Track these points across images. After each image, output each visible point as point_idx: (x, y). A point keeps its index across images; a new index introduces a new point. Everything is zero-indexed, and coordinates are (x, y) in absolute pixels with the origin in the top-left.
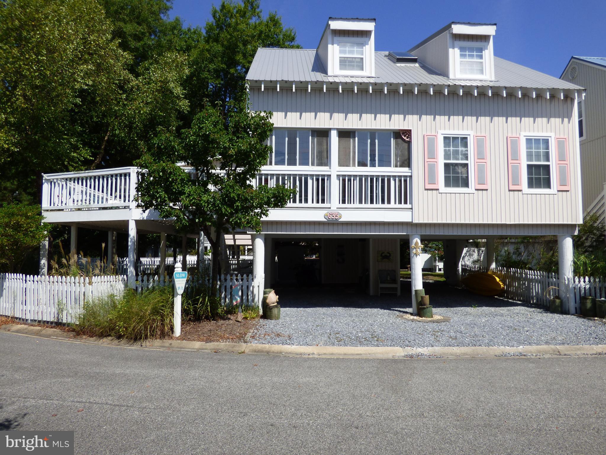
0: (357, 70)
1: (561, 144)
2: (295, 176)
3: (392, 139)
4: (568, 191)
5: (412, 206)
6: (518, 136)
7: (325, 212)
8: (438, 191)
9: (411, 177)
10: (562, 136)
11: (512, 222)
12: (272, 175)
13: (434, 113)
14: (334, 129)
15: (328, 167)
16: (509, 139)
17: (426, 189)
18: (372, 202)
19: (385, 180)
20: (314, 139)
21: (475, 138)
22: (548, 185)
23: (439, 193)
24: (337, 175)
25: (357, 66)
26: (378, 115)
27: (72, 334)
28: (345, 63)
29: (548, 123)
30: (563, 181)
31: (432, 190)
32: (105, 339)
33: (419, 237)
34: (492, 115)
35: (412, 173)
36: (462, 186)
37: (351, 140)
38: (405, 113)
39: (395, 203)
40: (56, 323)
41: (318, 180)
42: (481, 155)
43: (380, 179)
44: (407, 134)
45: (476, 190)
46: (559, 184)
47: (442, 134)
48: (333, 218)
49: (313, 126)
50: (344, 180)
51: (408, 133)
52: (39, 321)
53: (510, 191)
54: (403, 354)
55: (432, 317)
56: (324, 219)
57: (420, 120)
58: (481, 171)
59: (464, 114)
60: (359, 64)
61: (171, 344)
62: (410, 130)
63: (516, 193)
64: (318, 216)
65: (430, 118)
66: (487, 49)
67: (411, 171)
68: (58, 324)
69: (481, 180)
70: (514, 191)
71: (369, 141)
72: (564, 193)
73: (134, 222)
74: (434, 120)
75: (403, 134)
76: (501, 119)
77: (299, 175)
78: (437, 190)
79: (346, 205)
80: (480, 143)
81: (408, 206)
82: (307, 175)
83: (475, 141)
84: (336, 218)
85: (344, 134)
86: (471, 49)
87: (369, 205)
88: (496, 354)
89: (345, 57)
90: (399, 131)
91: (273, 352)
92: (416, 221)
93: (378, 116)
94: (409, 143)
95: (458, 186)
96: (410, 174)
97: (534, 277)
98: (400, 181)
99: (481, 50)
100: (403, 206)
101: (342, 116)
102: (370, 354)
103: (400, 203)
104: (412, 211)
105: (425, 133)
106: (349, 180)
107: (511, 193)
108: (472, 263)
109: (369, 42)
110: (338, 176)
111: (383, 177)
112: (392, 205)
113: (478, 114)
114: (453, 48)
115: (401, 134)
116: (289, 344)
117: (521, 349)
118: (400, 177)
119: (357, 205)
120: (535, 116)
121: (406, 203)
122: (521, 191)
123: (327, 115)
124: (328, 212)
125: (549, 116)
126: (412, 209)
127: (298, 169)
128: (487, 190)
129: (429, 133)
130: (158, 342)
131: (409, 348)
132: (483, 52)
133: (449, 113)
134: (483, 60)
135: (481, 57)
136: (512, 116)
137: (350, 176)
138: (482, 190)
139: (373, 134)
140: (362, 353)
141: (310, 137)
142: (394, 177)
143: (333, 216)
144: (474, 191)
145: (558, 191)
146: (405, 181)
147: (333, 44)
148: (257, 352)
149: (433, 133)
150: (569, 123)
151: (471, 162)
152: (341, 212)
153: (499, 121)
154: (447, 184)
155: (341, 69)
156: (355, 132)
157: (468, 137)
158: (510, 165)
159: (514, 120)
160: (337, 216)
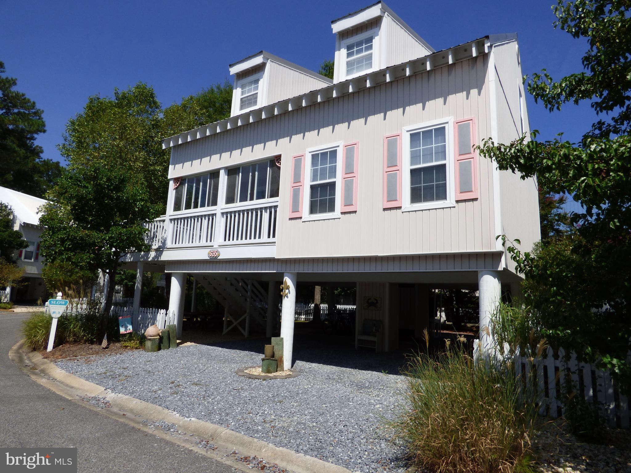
0: (253, 105)
1: (463, 130)
3: (268, 168)
4: (476, 199)
5: (275, 239)
6: (399, 133)
7: (207, 250)
8: (301, 220)
10: (466, 117)
11: (386, 254)
12: (181, 219)
13: (304, 130)
14: (222, 168)
15: (215, 207)
16: (385, 140)
17: (290, 219)
19: (258, 212)
20: (211, 180)
21: (345, 148)
22: (442, 195)
23: (302, 222)
24: (222, 213)
25: (253, 102)
28: (244, 103)
29: (445, 104)
30: (466, 185)
31: (296, 218)
35: (278, 202)
36: (329, 211)
37: (237, 176)
38: (277, 137)
41: (209, 219)
43: (254, 212)
44: (278, 160)
45: (342, 213)
46: (458, 191)
47: (310, 152)
48: (213, 256)
51: (279, 158)
53: (384, 209)
56: (207, 257)
57: (290, 142)
59: (333, 123)
60: (254, 100)
62: (281, 155)
63: (393, 211)
65: (299, 137)
66: (378, 35)
67: (277, 200)
69: (348, 201)
70: (390, 209)
71: (251, 174)
72: (469, 204)
74: (303, 139)
76: (377, 116)
78: (301, 218)
79: (226, 243)
80: (350, 154)
82: (203, 215)
83: (346, 152)
84: (215, 256)
86: (360, 43)
89: (244, 97)
90: (273, 158)
92: (277, 256)
93: (255, 147)
95: (324, 211)
98: (271, 212)
99: (371, 39)
100: (271, 239)
101: (228, 154)
103: (269, 236)
104: (276, 245)
105: (293, 155)
107: (387, 212)
109: (263, 76)
112: (262, 239)
114: (340, 49)
115: (275, 160)
117: (186, 421)
118: (271, 207)
119: (235, 241)
120: (424, 100)
121: (274, 235)
122: (400, 208)
123: (218, 156)
124: (211, 250)
125: (446, 94)
126: (275, 242)
127: (199, 211)
128: (355, 212)
129: (297, 155)
132: (374, 40)
134: (372, 51)
135: (370, 48)
136: (392, 109)
137: (232, 212)
138: (350, 212)
139: (253, 166)
142: (266, 208)
143: (214, 254)
144: (340, 216)
145: (457, 202)
147: (236, 89)
149: (301, 153)
150: (479, 94)
151: (339, 180)
152: (220, 250)
153: (376, 119)
154: (312, 211)
155: (241, 109)
156: (240, 168)
157: (338, 149)
158: (385, 175)
159: (393, 114)
160: (216, 254)
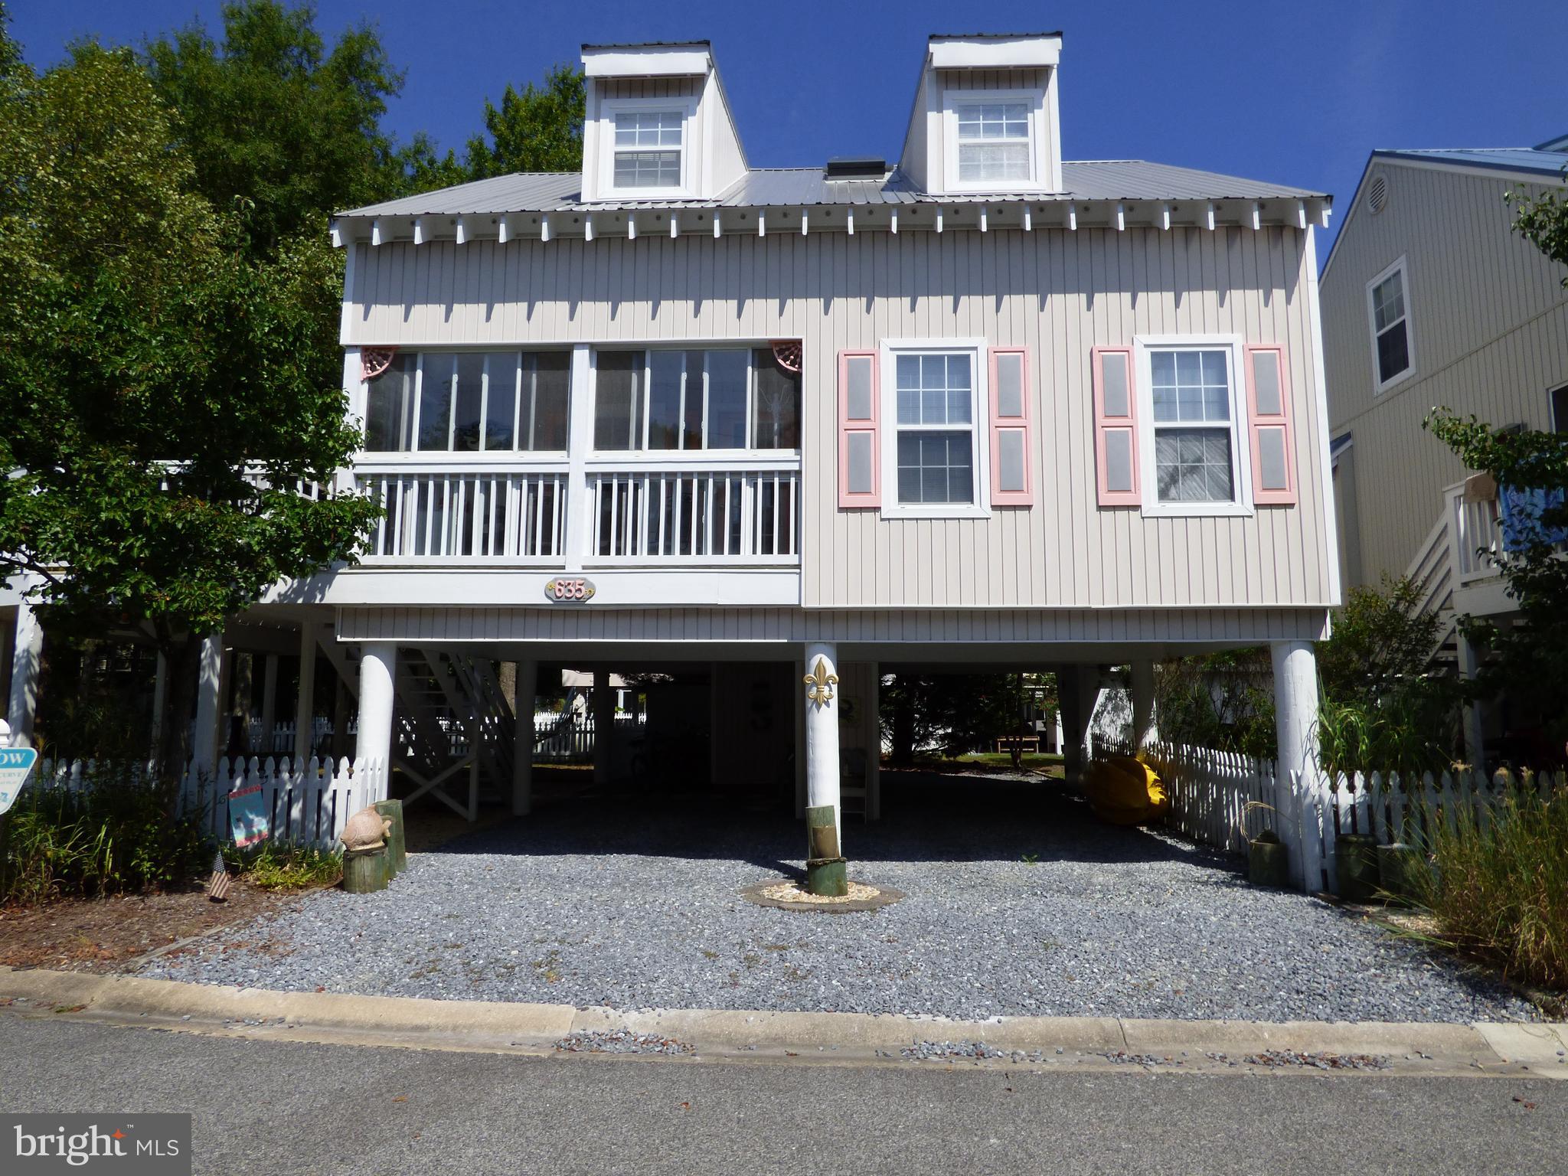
0: (664, 184)
1: (1264, 366)
2: (470, 479)
3: (750, 369)
5: (801, 559)
6: (1126, 345)
7: (547, 579)
8: (878, 514)
9: (798, 474)
10: (1267, 342)
11: (1110, 604)
12: (408, 478)
13: (869, 289)
14: (582, 345)
15: (564, 453)
16: (1097, 356)
17: (841, 510)
18: (685, 549)
19: (725, 485)
20: (531, 377)
21: (993, 356)
22: (1225, 489)
23: (882, 520)
24: (588, 475)
25: (665, 174)
29: (1222, 305)
30: (1272, 474)
31: (861, 510)
34: (1043, 288)
35: (800, 461)
36: (954, 500)
37: (633, 375)
38: (784, 291)
39: (754, 551)
41: (533, 489)
42: (1009, 406)
43: (711, 481)
44: (790, 354)
45: (994, 508)
46: (1258, 485)
47: (892, 349)
48: (568, 595)
50: (607, 489)
51: (793, 349)
53: (1100, 508)
55: (842, 892)
56: (544, 600)
57: (827, 313)
58: (1010, 455)
59: (957, 288)
60: (669, 169)
62: (800, 342)
63: (1121, 515)
64: (530, 590)
65: (857, 304)
66: (1040, 107)
67: (798, 458)
69: (1010, 478)
70: (1114, 508)
71: (684, 376)
72: (1278, 513)
74: (868, 311)
75: (780, 352)
76: (1072, 298)
77: (482, 475)
78: (876, 509)
79: (612, 559)
80: (1008, 372)
81: (791, 558)
82: (506, 475)
83: (993, 365)
84: (579, 595)
86: (993, 111)
87: (676, 558)
89: (631, 153)
90: (767, 346)
92: (809, 603)
93: (706, 304)
94: (796, 379)
95: (941, 498)
96: (795, 467)
97: (1228, 771)
98: (769, 488)
99: (1021, 111)
100: (776, 558)
101: (603, 308)
103: (768, 549)
104: (800, 574)
105: (841, 348)
106: (622, 488)
107: (1107, 515)
108: (1121, 732)
110: (590, 477)
111: (719, 478)
112: (744, 555)
113: (1000, 288)
114: (940, 110)
115: (776, 355)
117: (991, 1026)
118: (770, 474)
119: (643, 557)
120: (1178, 286)
121: (784, 549)
122: (1137, 508)
123: (563, 307)
124: (556, 579)
125: (1223, 285)
126: (799, 566)
127: (483, 459)
128: (1029, 507)
129: (852, 349)
132: (1030, 115)
133: (913, 289)
134: (1029, 139)
135: (1022, 130)
136: (1106, 290)
137: (625, 475)
138: (1015, 508)
139: (695, 355)
141: (519, 371)
142: (753, 475)
143: (570, 591)
144: (989, 513)
145: (1257, 506)
146: (784, 487)
147: (597, 120)
149: (867, 348)
150: (1288, 301)
151: (981, 428)
152: (593, 578)
153: (1066, 305)
154: (908, 491)
155: (617, 184)
156: (644, 353)
157: (972, 354)
158: (1100, 432)
159: (1110, 302)
160: (580, 590)
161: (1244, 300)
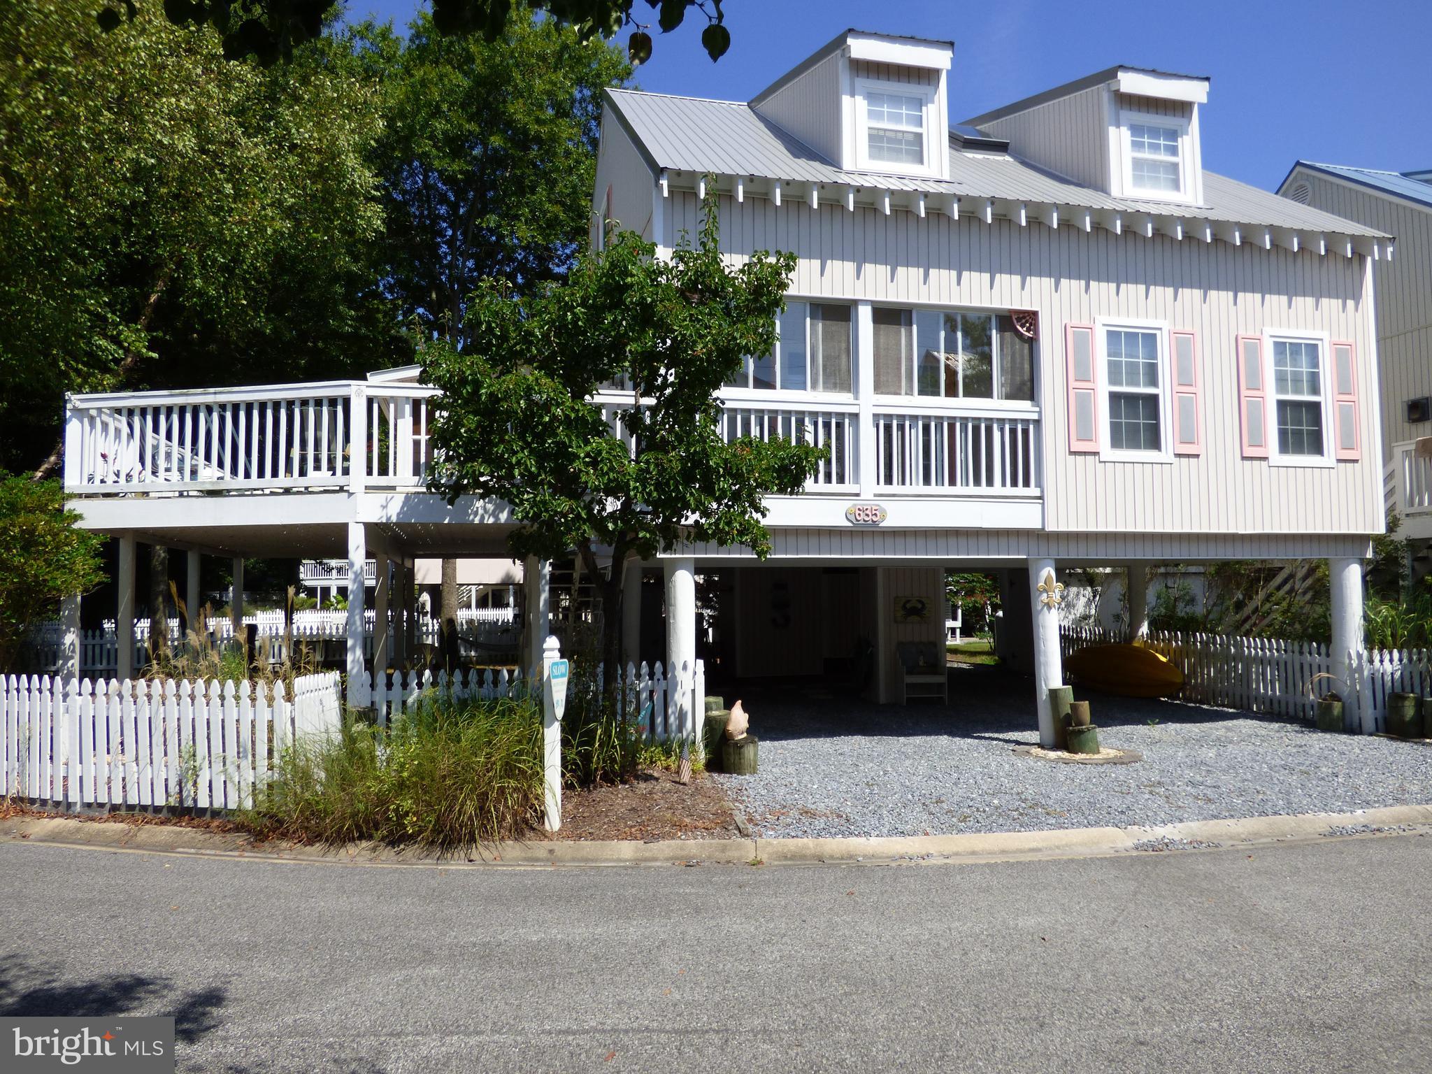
0: (907, 160)
1: (1342, 356)
2: (772, 414)
3: (994, 332)
4: (1357, 461)
5: (1042, 492)
6: (1258, 335)
7: (847, 504)
8: (1097, 457)
9: (1038, 423)
10: (1343, 339)
11: (1250, 531)
13: (1087, 274)
14: (865, 302)
15: (850, 396)
16: (1241, 342)
17: (1071, 453)
18: (952, 482)
19: (980, 429)
20: (818, 324)
21: (1173, 336)
22: (1317, 448)
23: (1100, 462)
24: (875, 415)
25: (909, 152)
26: (965, 274)
27: (241, 839)
28: (880, 142)
29: (1317, 309)
30: (1347, 439)
31: (1085, 453)
32: (352, 849)
33: (1053, 563)
34: (1206, 285)
35: (1040, 413)
36: (1145, 448)
37: (903, 331)
38: (1025, 270)
39: (1004, 484)
40: (171, 809)
41: (827, 426)
42: (1185, 377)
43: (970, 426)
44: (1027, 322)
45: (1176, 455)
46: (1339, 445)
47: (1104, 325)
48: (867, 519)
49: (816, 293)
50: (888, 428)
51: (1030, 318)
52: (115, 808)
53: (1244, 458)
54: (1130, 843)
55: (1099, 752)
56: (843, 522)
57: (1056, 291)
58: (1186, 412)
59: (1149, 280)
60: (915, 148)
61: (551, 851)
62: (1035, 314)
63: (1256, 463)
64: (833, 514)
65: (1076, 285)
66: (1187, 134)
67: (1037, 409)
68: (182, 812)
69: (1187, 433)
70: (1252, 459)
71: (942, 334)
72: (1350, 466)
73: (362, 527)
74: (1086, 292)
75: (1019, 320)
76: (1223, 294)
77: (784, 412)
78: (1096, 454)
79: (895, 488)
80: (1184, 349)
81: (1033, 491)
82: (803, 413)
83: (1173, 343)
84: (875, 519)
85: (889, 315)
86: (1154, 132)
87: (946, 489)
88: (1320, 830)
89: (878, 129)
90: (1008, 314)
91: (832, 857)
92: (1051, 527)
94: (1032, 343)
95: (1137, 445)
96: (1035, 416)
97: (1260, 652)
98: (1013, 432)
99: (1173, 135)
100: (1020, 490)
101: (883, 270)
102: (1058, 847)
103: (1014, 483)
104: (1043, 504)
105: (1067, 320)
106: (901, 428)
107: (1247, 463)
109: (936, 97)
110: (876, 417)
111: (976, 423)
112: (997, 489)
113: (1178, 282)
114: (1117, 126)
115: (1015, 321)
116: (858, 835)
118: (1013, 422)
119: (921, 489)
120: (1291, 292)
121: (1027, 483)
122: (1265, 459)
123: (850, 266)
124: (855, 505)
125: (1318, 294)
126: (1041, 498)
127: (781, 397)
128: (1197, 456)
129: (1075, 322)
130: (512, 849)
131: (1136, 827)
132: (1179, 139)
133: (1119, 277)
134: (1179, 159)
135: (1174, 151)
136: (1245, 291)
137: (903, 417)
138: (1188, 456)
139: (953, 319)
140: (1040, 846)
141: (808, 320)
142: (1001, 421)
143: (867, 515)
144: (1172, 459)
145: (1339, 461)
146: (1026, 432)
147: (853, 95)
148: (791, 859)
149: (1085, 323)
150: (1356, 309)
151: (1165, 391)
152: (884, 505)
153: (1221, 298)
154: (1116, 442)
155: (872, 156)
156: (910, 312)
157: (1158, 333)
158: (1243, 401)
159: (1249, 300)
160: (876, 515)
161: (1331, 305)
